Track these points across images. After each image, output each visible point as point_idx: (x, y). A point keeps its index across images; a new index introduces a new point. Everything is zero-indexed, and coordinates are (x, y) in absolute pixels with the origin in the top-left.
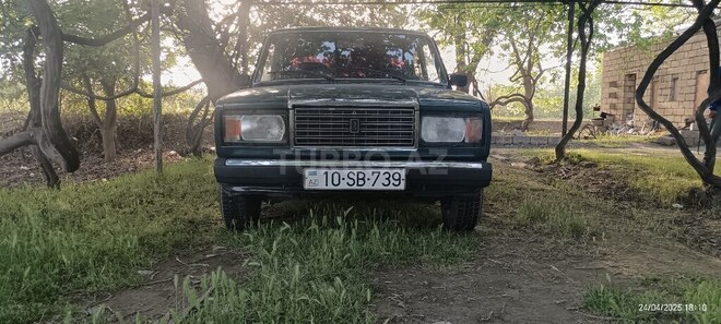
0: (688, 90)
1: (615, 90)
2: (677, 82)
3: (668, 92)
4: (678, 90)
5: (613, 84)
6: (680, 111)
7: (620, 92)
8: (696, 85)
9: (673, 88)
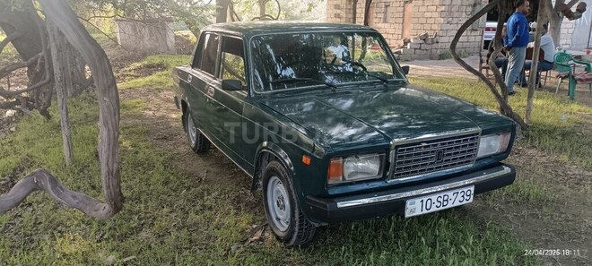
0: (397, 15)
1: (339, 11)
2: (388, 8)
3: (382, 15)
4: (389, 15)
5: (337, 7)
6: (392, 31)
7: (343, 14)
8: (404, 11)
9: (385, 13)
